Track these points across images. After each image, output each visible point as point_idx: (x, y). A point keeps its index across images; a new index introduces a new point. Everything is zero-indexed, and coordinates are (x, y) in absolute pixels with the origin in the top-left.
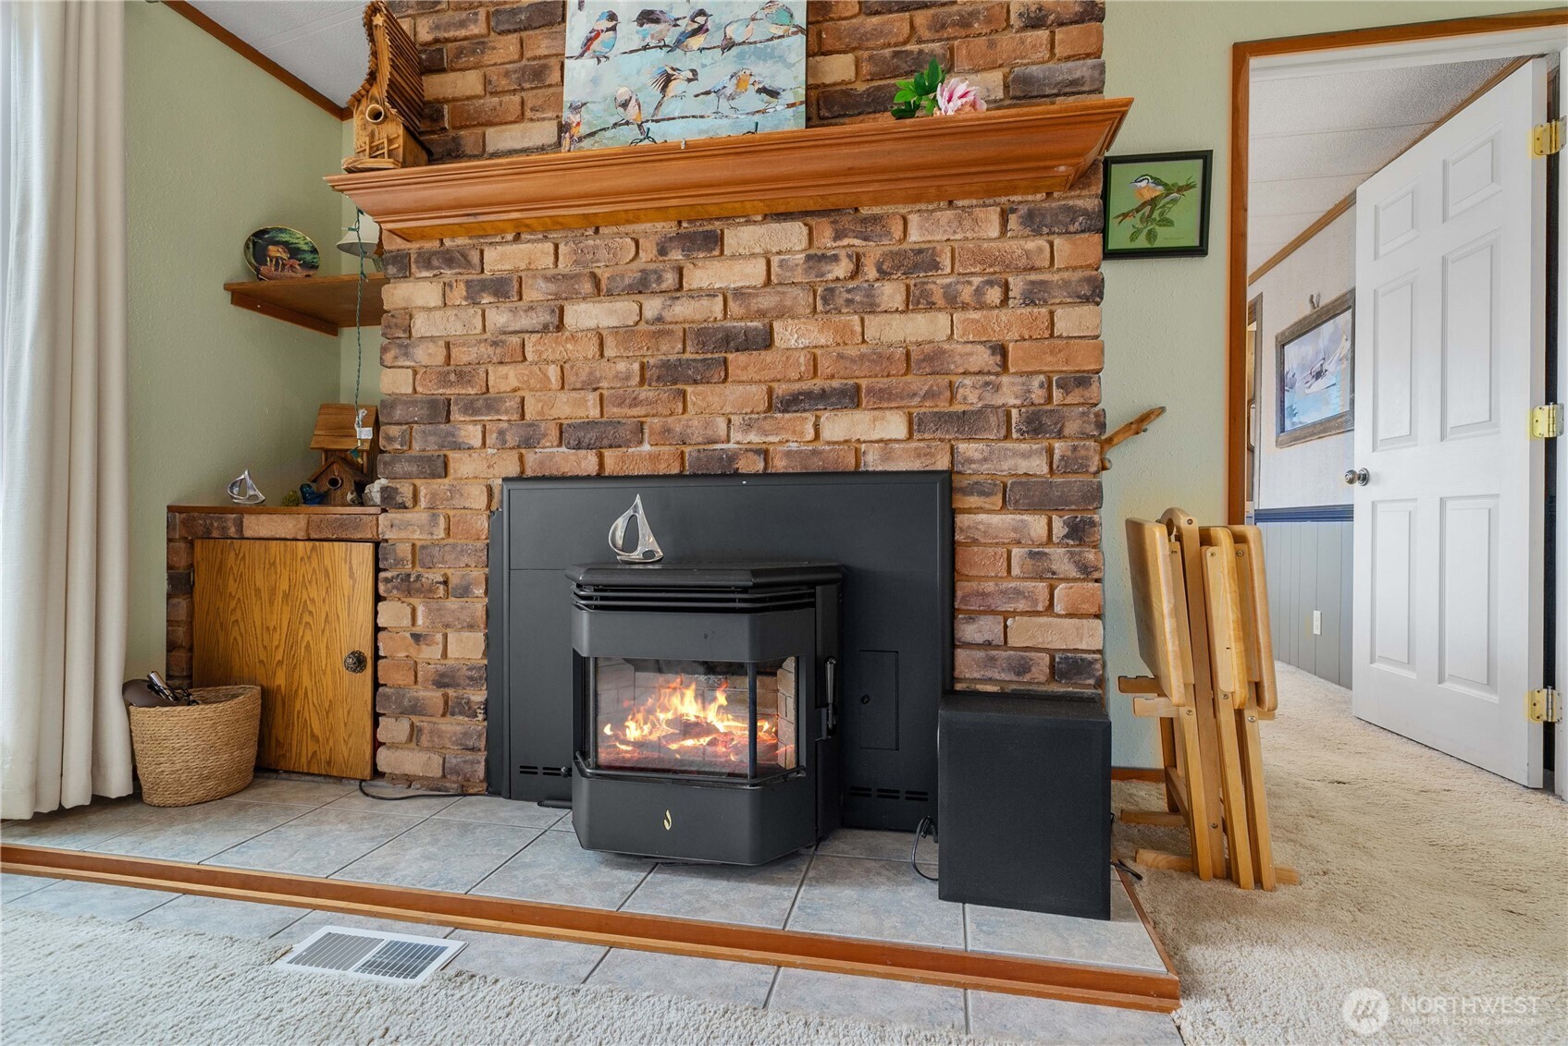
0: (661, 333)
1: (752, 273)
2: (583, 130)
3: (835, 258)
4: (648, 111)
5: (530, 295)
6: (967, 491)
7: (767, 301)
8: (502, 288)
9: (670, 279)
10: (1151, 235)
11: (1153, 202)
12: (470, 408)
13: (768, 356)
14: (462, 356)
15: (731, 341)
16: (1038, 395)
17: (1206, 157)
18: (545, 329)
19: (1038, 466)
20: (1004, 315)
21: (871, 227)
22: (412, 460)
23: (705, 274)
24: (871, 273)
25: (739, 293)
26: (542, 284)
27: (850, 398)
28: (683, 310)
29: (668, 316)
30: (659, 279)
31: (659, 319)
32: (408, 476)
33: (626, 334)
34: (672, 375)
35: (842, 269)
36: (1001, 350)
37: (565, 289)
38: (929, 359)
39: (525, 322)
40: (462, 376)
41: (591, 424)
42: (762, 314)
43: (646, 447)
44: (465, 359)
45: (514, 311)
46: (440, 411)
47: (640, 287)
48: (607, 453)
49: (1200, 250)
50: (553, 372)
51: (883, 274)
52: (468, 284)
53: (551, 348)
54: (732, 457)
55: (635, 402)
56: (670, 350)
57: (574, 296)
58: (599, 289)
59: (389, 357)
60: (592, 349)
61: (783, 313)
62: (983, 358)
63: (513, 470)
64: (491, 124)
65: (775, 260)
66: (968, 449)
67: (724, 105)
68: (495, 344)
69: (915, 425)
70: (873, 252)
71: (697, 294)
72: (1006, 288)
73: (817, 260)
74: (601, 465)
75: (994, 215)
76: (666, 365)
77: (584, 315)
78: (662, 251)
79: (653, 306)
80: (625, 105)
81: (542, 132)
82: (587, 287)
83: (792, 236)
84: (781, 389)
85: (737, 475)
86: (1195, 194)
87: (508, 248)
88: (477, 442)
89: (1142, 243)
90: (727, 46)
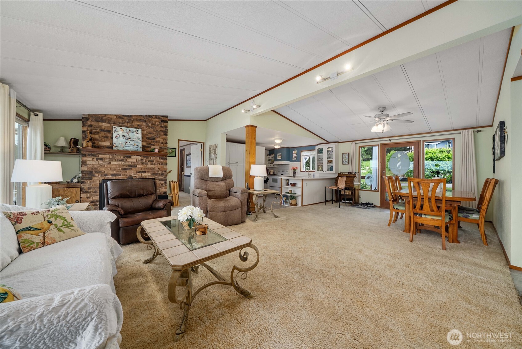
0: (124, 165)
1: (135, 160)
2: (116, 146)
3: (144, 160)
4: (124, 145)
5: (105, 160)
6: (156, 180)
7: (136, 163)
8: (101, 159)
9: (125, 160)
10: (171, 155)
11: (171, 152)
12: (96, 172)
13: (136, 168)
14: (95, 166)
15: (132, 166)
16: (162, 172)
17: (176, 149)
18: (108, 164)
19: (162, 178)
20: (159, 166)
21: (147, 157)
22: (87, 178)
23: (129, 160)
24: (147, 161)
25: (133, 162)
26: (108, 159)
27: (145, 172)
29: (125, 164)
30: (124, 160)
31: (124, 164)
32: (86, 180)
33: (119, 165)
35: (144, 161)
36: (159, 169)
37: (111, 160)
38: (153, 169)
39: (105, 163)
40: (95, 169)
41: (115, 174)
42: (136, 164)
43: (122, 176)
44: (96, 167)
45: (104, 162)
46: (91, 172)
47: (122, 160)
48: (117, 177)
49: (175, 157)
50: (109, 169)
51: (148, 162)
52: (96, 158)
53: (109, 166)
54: (132, 177)
55: (120, 172)
57: (112, 161)
58: (116, 160)
59: (83, 166)
60: (115, 166)
61: (138, 164)
62: (157, 169)
63: (103, 179)
64: (100, 141)
65: (137, 160)
66: (156, 176)
67: (133, 146)
68: (100, 165)
69: (151, 174)
70: (147, 160)
71: (128, 162)
72: (159, 164)
73: (142, 160)
74: (116, 178)
75: (159, 158)
76: (124, 168)
77: (113, 163)
78: (124, 157)
79: (123, 163)
80: (121, 144)
81: (108, 144)
82: (114, 160)
83: (139, 158)
84: (138, 171)
85: (133, 179)
86: (175, 152)
87: (103, 155)
88: (98, 176)
89: (170, 156)
90: (133, 141)
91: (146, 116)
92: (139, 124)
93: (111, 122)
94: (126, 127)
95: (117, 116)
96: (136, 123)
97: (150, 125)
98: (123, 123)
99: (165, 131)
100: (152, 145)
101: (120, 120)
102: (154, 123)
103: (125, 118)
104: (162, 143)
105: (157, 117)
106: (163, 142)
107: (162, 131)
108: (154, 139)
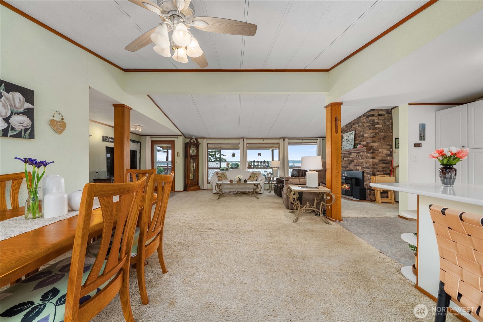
1: (353, 156)
2: (343, 147)
4: (346, 146)
6: (365, 173)
7: (354, 158)
13: (354, 162)
15: (352, 161)
16: (368, 166)
19: (368, 171)
20: (366, 160)
27: (358, 165)
28: (350, 159)
33: (347, 160)
34: (349, 163)
35: (358, 156)
36: (366, 162)
37: (344, 157)
38: (362, 163)
43: (348, 168)
48: (346, 169)
50: (343, 163)
53: (343, 161)
54: (352, 170)
55: (347, 165)
56: (349, 162)
58: (346, 157)
60: (345, 161)
62: (365, 163)
66: (365, 170)
67: (350, 146)
69: (362, 168)
70: (359, 155)
71: (351, 158)
72: (366, 158)
73: (356, 155)
77: (345, 159)
78: (349, 154)
84: (355, 165)
90: (350, 141)
91: (358, 118)
92: (354, 126)
93: (344, 131)
94: (349, 132)
95: (345, 126)
96: (353, 127)
97: (360, 124)
98: (348, 130)
99: (370, 125)
100: (361, 141)
101: (346, 129)
102: (362, 121)
103: (348, 126)
104: (368, 138)
105: (364, 115)
106: (368, 136)
107: (367, 126)
108: (363, 136)
